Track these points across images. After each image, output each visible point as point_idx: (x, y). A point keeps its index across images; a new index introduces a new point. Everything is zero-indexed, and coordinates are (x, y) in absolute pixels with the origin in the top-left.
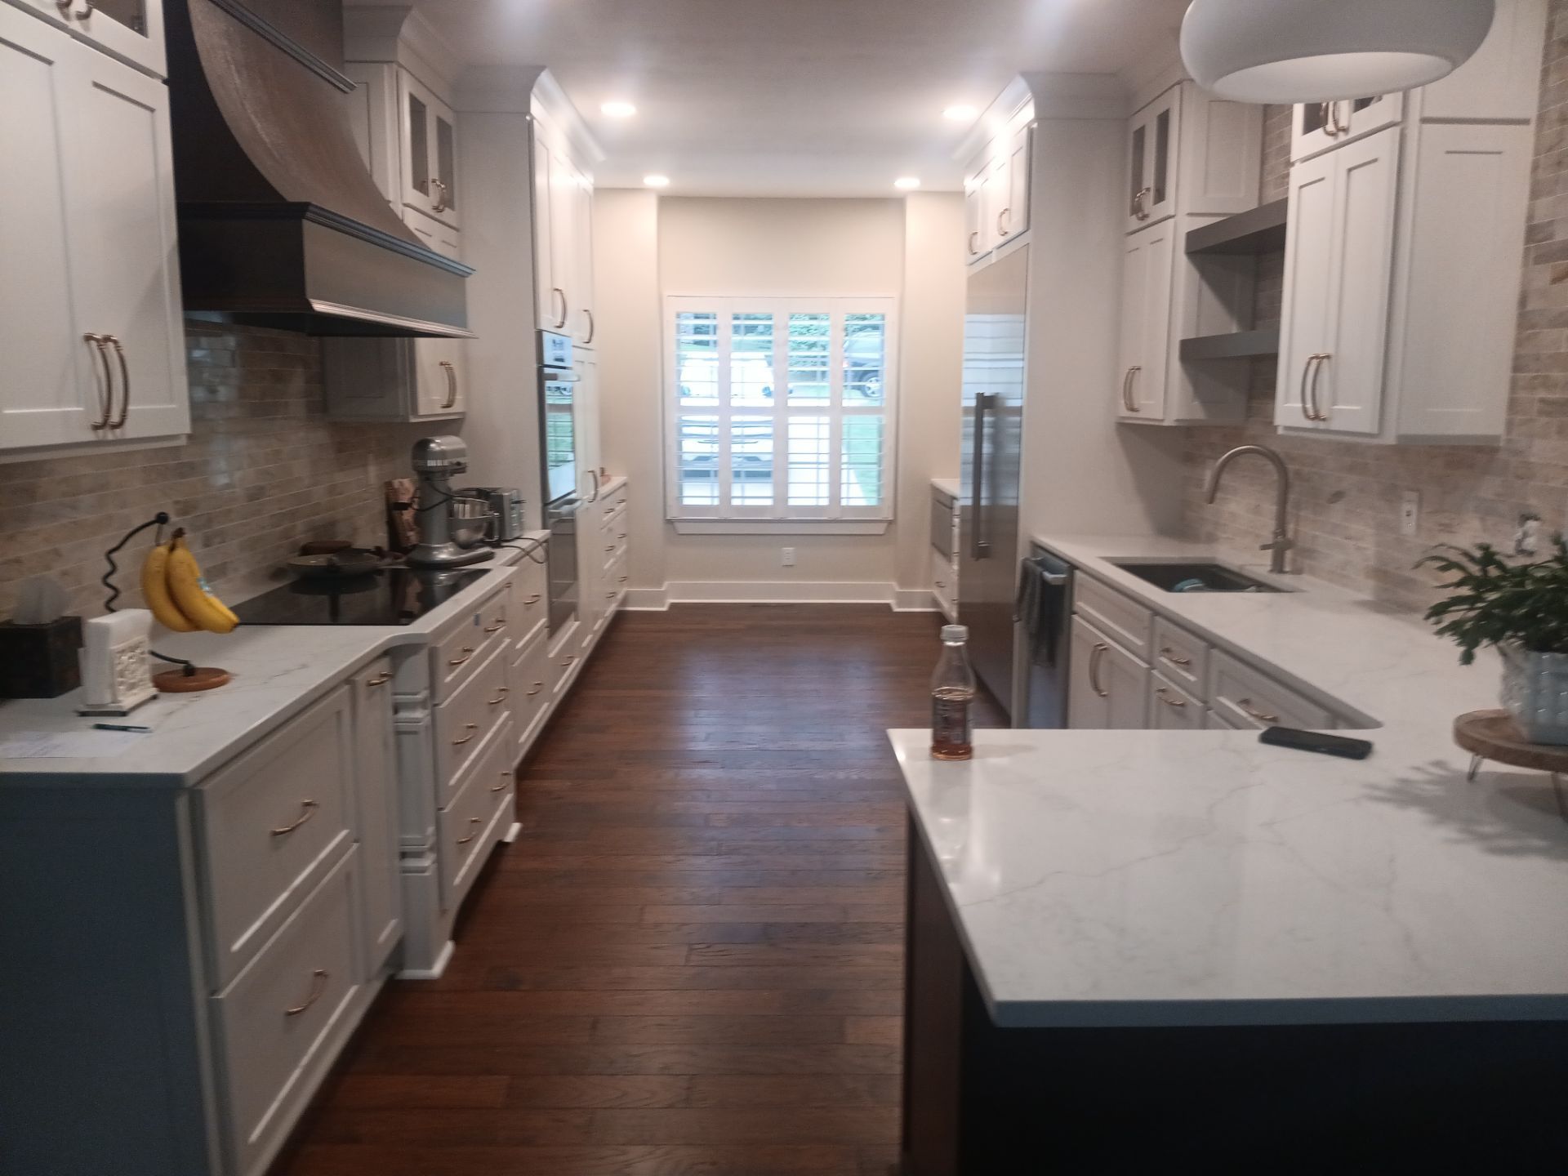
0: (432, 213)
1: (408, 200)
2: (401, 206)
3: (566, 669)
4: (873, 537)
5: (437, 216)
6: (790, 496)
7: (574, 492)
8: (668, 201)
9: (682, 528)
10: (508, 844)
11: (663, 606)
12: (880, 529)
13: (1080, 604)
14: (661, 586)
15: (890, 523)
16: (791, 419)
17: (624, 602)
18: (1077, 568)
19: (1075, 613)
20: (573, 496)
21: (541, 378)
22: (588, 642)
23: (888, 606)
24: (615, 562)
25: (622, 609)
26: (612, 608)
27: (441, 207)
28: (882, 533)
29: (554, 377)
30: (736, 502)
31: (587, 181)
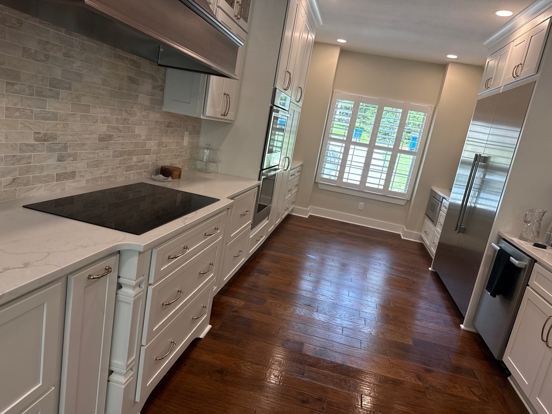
0: (234, 18)
1: (220, 5)
2: (216, 6)
3: (258, 242)
4: (399, 205)
5: (237, 21)
6: (367, 181)
7: (278, 165)
8: (344, 52)
9: (320, 187)
10: (201, 339)
11: (307, 216)
12: (403, 203)
13: (533, 281)
14: (308, 208)
15: (408, 201)
16: (375, 150)
17: (292, 211)
18: (536, 261)
19: (528, 285)
20: (277, 167)
21: (271, 110)
22: (271, 229)
23: (400, 235)
24: (291, 196)
25: (291, 213)
26: (287, 213)
27: (239, 17)
28: (403, 205)
29: (278, 111)
30: (344, 180)
31: (311, 37)
